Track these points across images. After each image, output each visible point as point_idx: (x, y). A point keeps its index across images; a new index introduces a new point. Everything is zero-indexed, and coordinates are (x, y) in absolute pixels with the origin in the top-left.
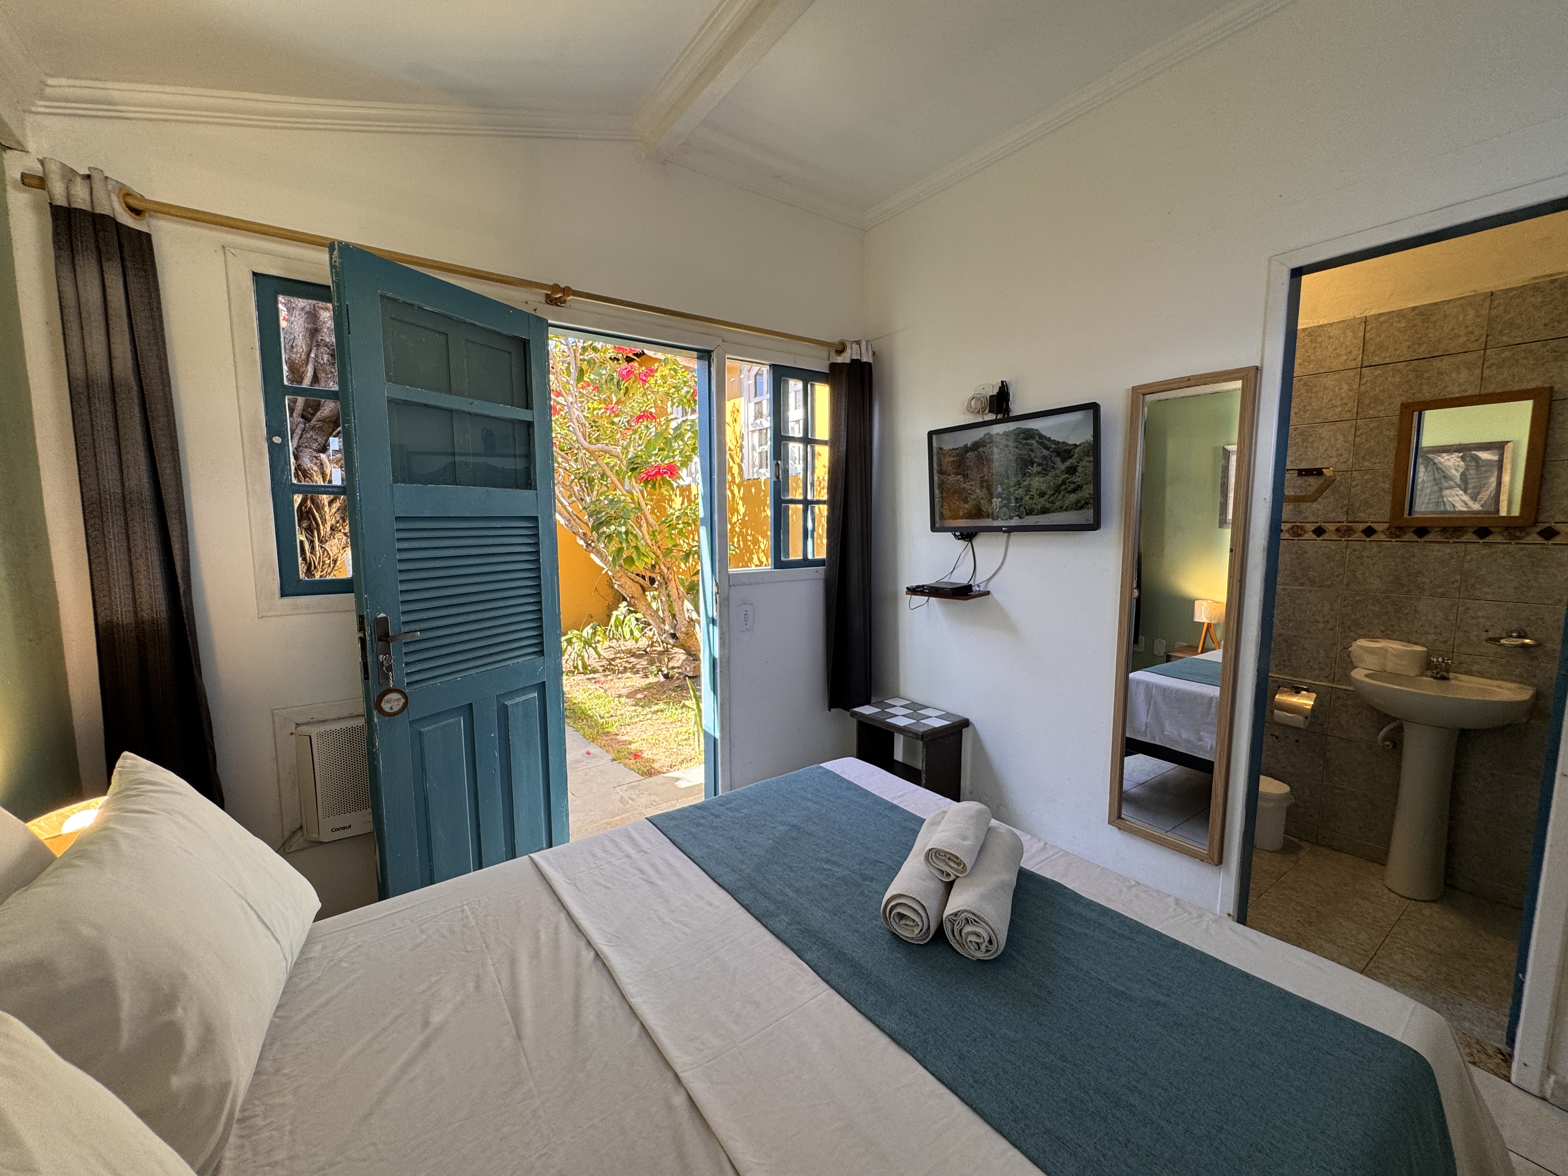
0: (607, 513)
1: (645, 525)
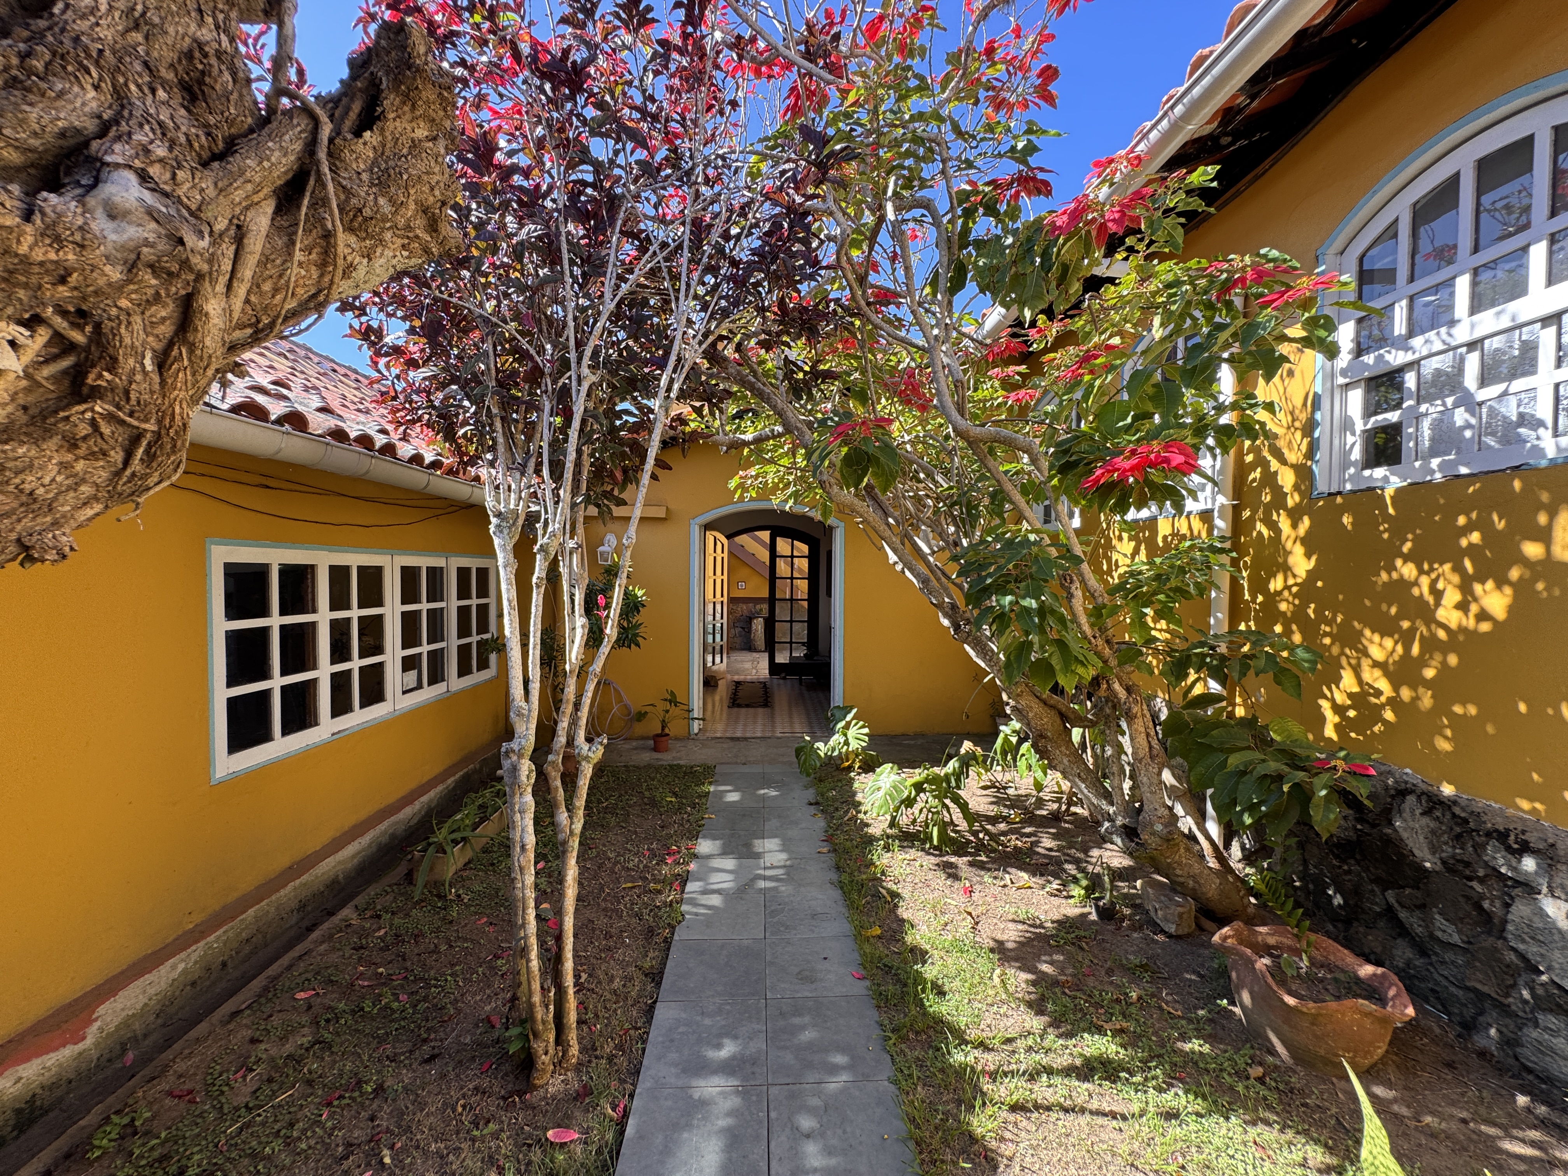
0: (1000, 568)
1: (1078, 593)
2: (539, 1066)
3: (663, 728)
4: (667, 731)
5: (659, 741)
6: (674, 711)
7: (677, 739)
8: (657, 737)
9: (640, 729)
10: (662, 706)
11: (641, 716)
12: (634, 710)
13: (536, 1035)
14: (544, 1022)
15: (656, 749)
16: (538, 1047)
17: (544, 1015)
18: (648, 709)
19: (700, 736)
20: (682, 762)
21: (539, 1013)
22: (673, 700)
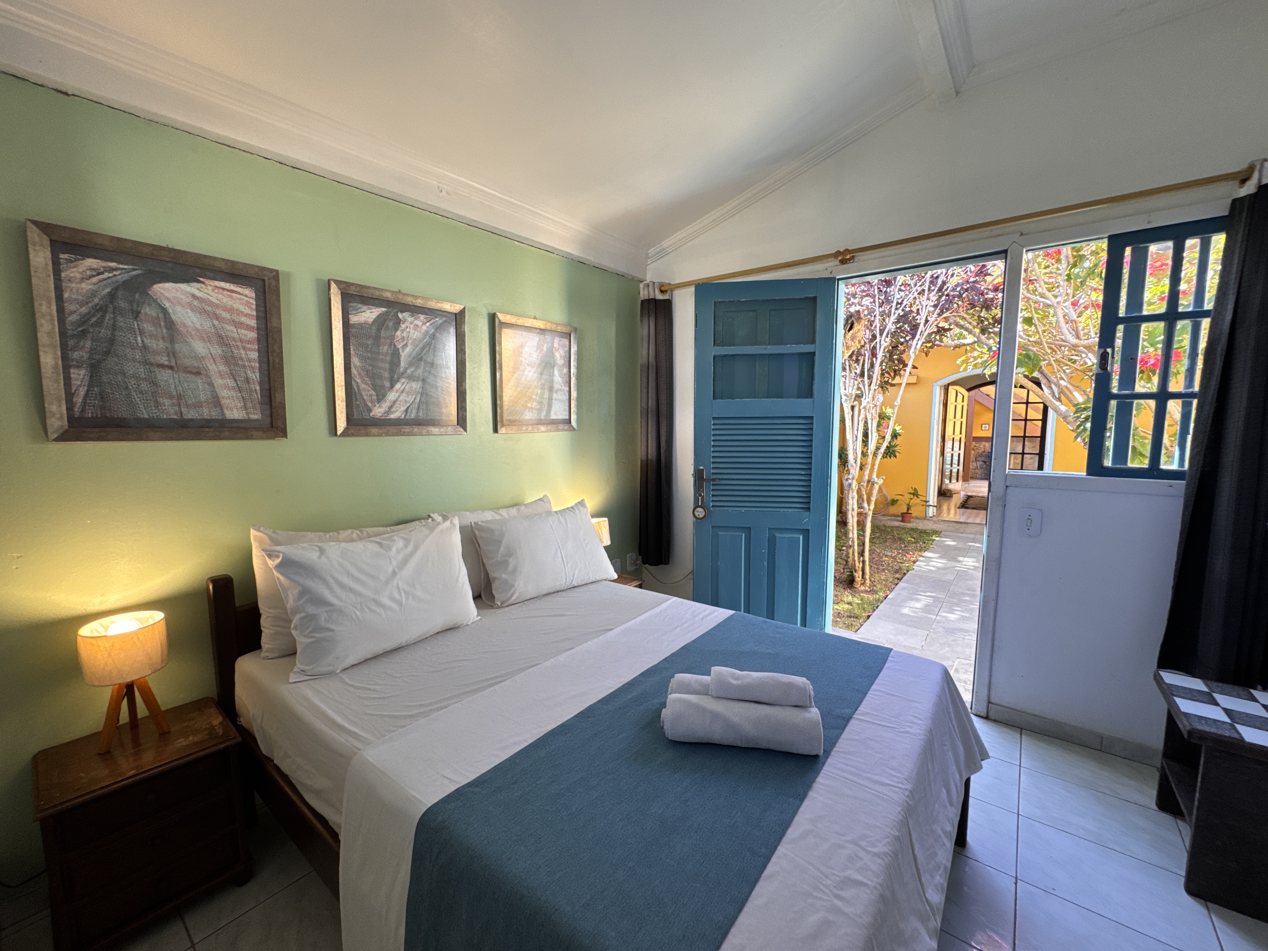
2: (856, 580)
3: (908, 509)
4: (910, 512)
5: (904, 517)
6: (915, 500)
7: (917, 518)
8: (903, 515)
9: (893, 510)
10: (907, 496)
11: (894, 502)
12: (889, 498)
13: (856, 571)
14: (859, 567)
15: (903, 521)
16: (856, 575)
17: (859, 565)
18: (899, 497)
19: (934, 519)
20: (919, 528)
21: (857, 564)
22: (915, 494)
